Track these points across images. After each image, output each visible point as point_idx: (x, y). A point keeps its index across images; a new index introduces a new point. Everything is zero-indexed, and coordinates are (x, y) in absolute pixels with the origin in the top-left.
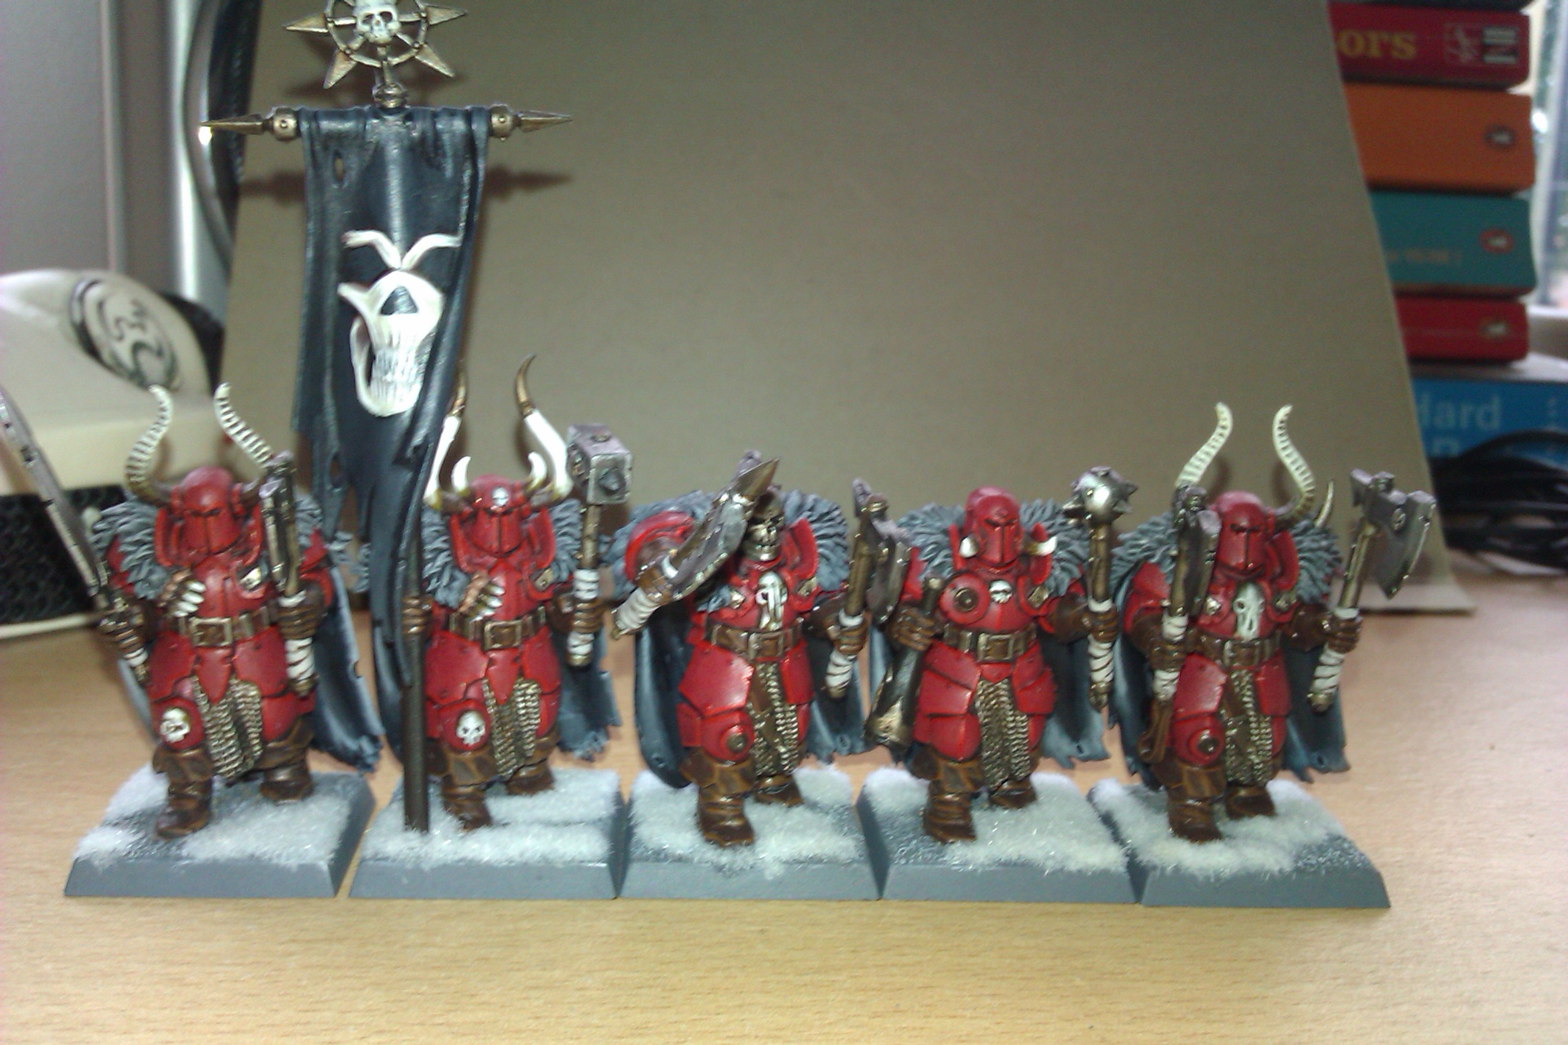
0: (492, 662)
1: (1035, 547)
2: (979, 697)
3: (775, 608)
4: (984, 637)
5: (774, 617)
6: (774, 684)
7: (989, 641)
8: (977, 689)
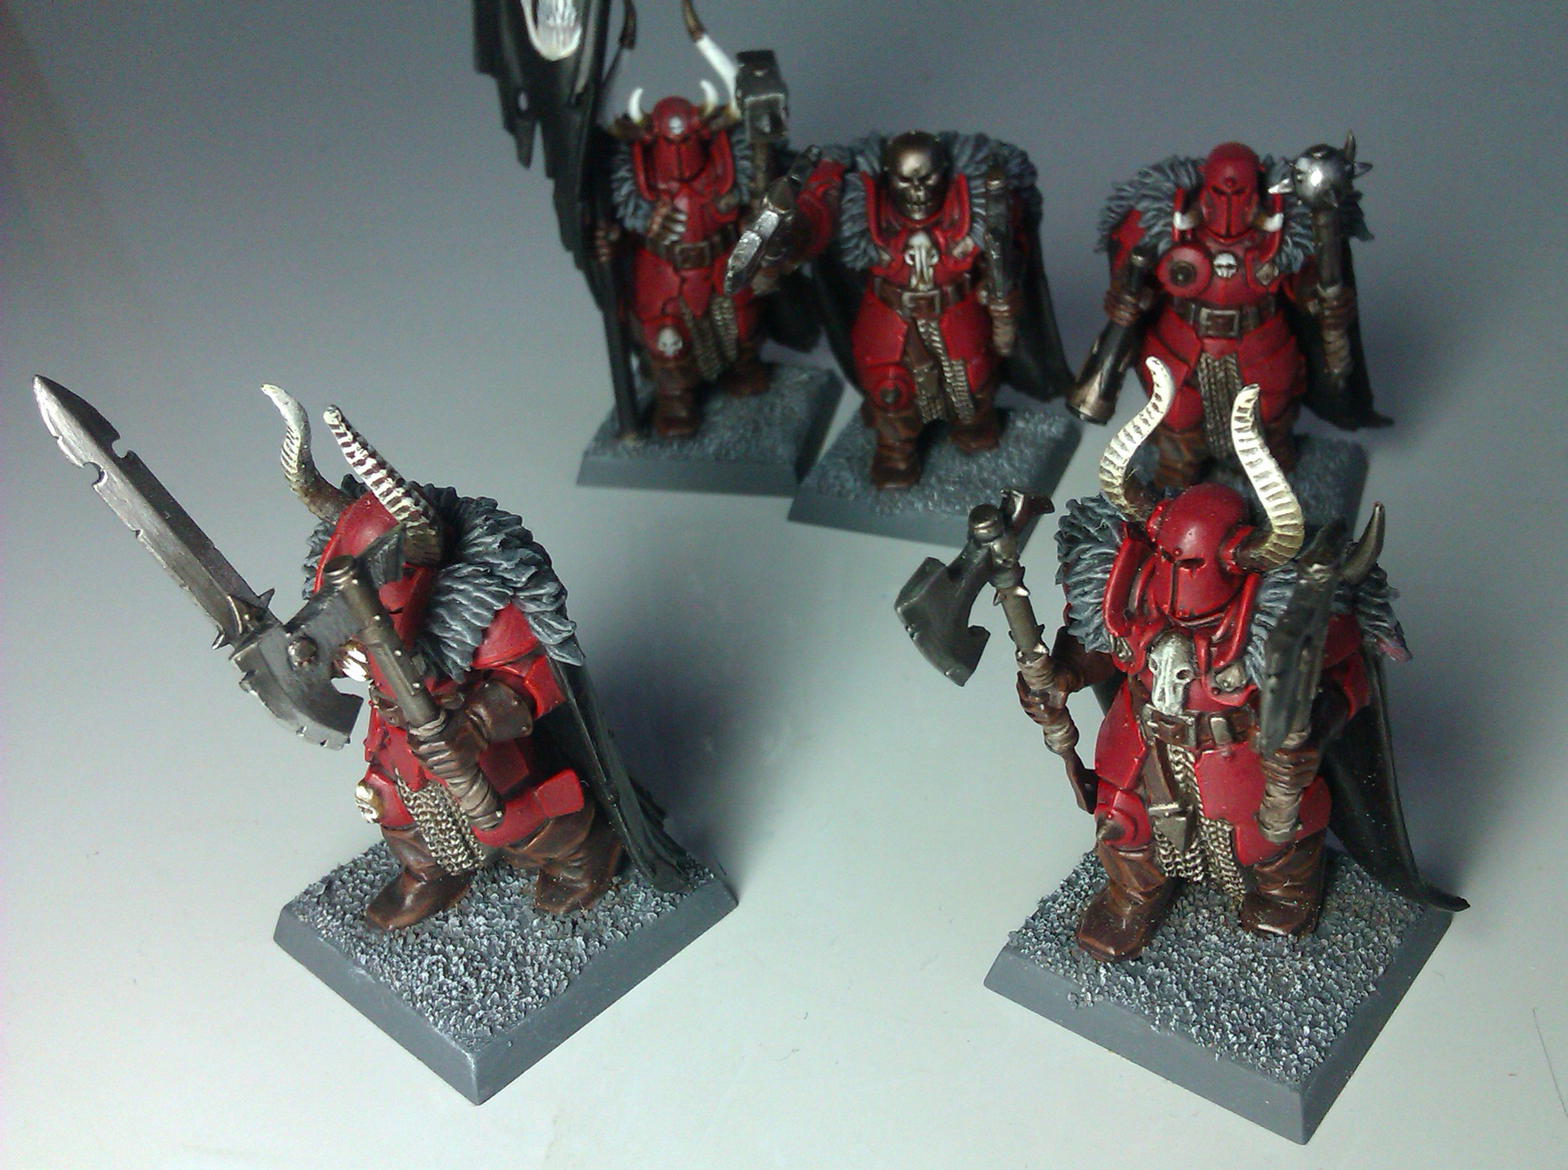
1: (1263, 222)
2: (1202, 371)
3: (922, 272)
4: (1205, 312)
5: (922, 278)
6: (937, 339)
7: (1210, 317)
8: (1199, 362)
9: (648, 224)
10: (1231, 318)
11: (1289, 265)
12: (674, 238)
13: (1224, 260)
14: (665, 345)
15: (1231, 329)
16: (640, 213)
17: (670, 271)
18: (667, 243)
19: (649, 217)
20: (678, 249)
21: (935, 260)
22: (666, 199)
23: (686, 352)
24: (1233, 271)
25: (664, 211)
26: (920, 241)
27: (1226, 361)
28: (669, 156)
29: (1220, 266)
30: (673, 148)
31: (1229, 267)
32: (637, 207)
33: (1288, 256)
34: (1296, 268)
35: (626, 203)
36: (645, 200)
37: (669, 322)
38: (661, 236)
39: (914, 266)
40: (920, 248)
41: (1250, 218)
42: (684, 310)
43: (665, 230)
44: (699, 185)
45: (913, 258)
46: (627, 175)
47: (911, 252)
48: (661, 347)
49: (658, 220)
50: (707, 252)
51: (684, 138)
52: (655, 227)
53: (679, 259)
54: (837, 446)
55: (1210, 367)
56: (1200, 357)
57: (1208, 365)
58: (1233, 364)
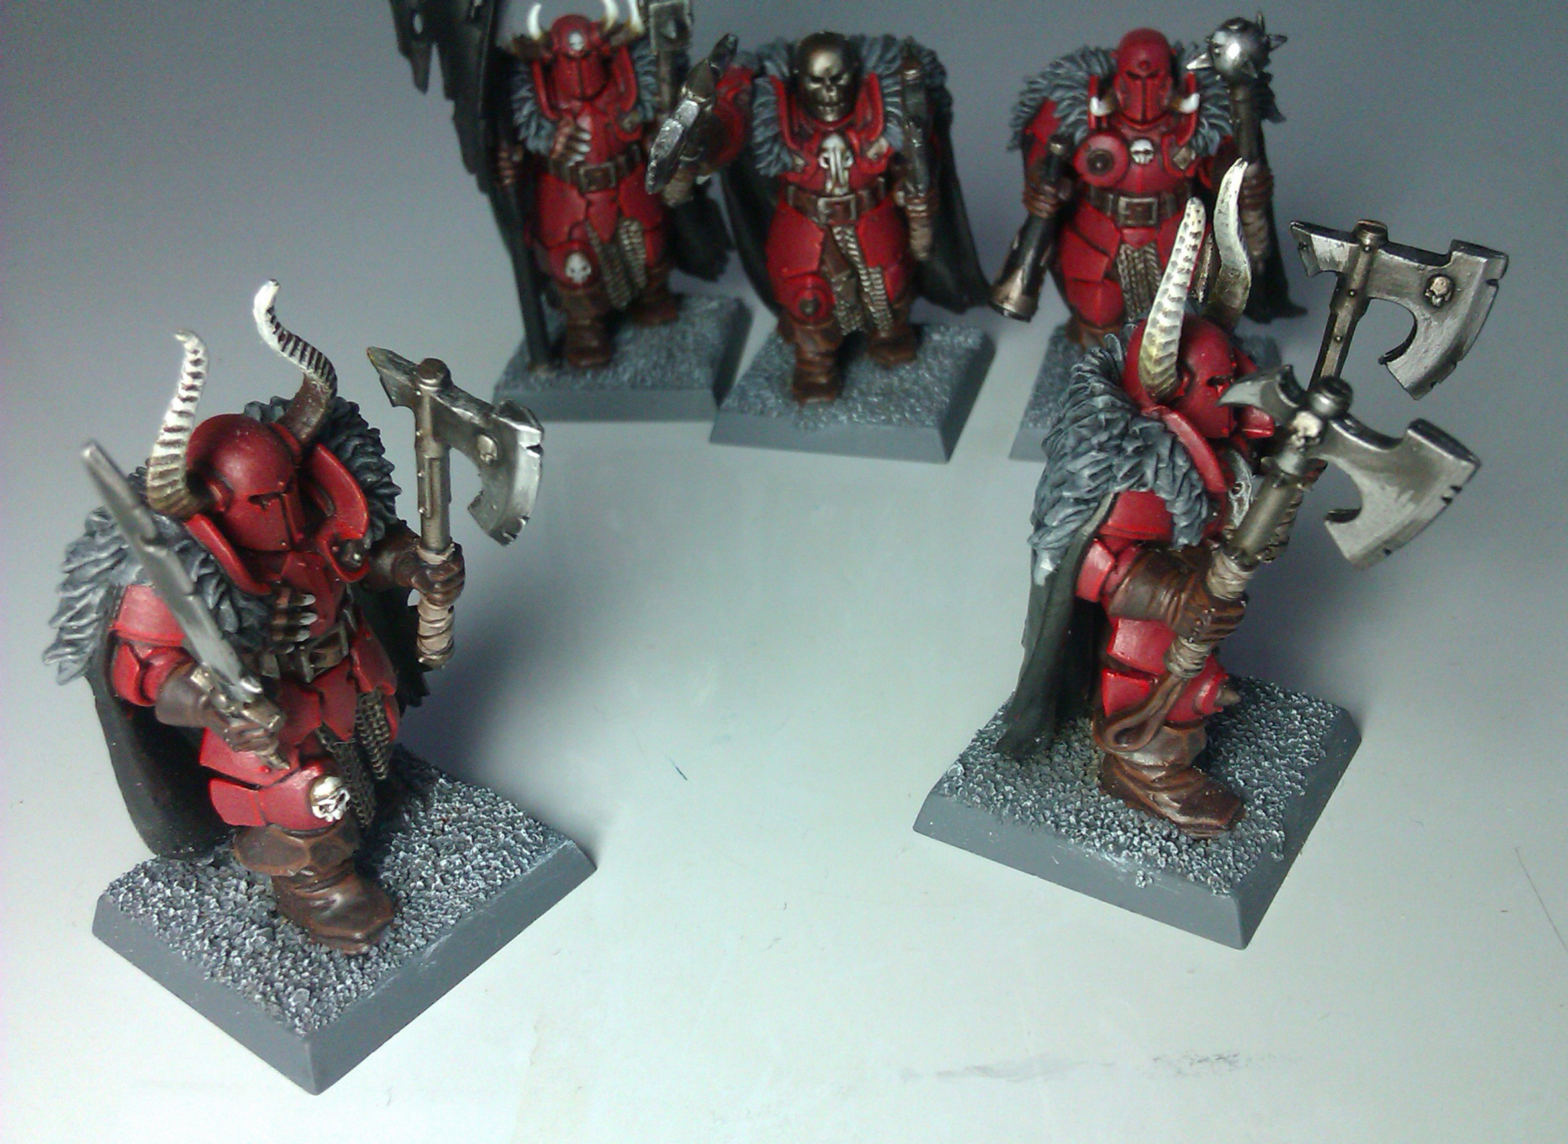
0: (589, 204)
1: (1179, 103)
2: (1122, 262)
3: (837, 174)
4: (1123, 201)
5: (837, 183)
6: (853, 246)
7: (1128, 205)
8: (1118, 254)
9: (551, 144)
10: (1150, 205)
11: (1206, 147)
12: (579, 158)
13: (1141, 146)
14: (573, 271)
15: (1150, 218)
16: (543, 133)
17: (574, 194)
18: (571, 164)
19: (552, 137)
20: (582, 171)
21: (850, 162)
22: (569, 118)
23: (594, 279)
24: (1150, 157)
25: (567, 130)
26: (834, 143)
27: (1145, 252)
28: (571, 73)
29: (1137, 153)
30: (574, 65)
31: (1146, 152)
32: (539, 128)
33: (1204, 138)
34: (1213, 150)
35: (527, 124)
36: (547, 119)
37: (576, 247)
38: (565, 156)
39: (829, 169)
40: (834, 150)
41: (1166, 102)
42: (590, 235)
43: (570, 149)
44: (600, 104)
45: (827, 161)
46: (529, 95)
47: (826, 155)
48: (569, 273)
49: (562, 140)
50: (612, 171)
51: (585, 55)
52: (559, 147)
53: (584, 181)
54: (755, 367)
55: (1130, 258)
56: (1119, 248)
57: (1127, 256)
58: (1152, 254)
